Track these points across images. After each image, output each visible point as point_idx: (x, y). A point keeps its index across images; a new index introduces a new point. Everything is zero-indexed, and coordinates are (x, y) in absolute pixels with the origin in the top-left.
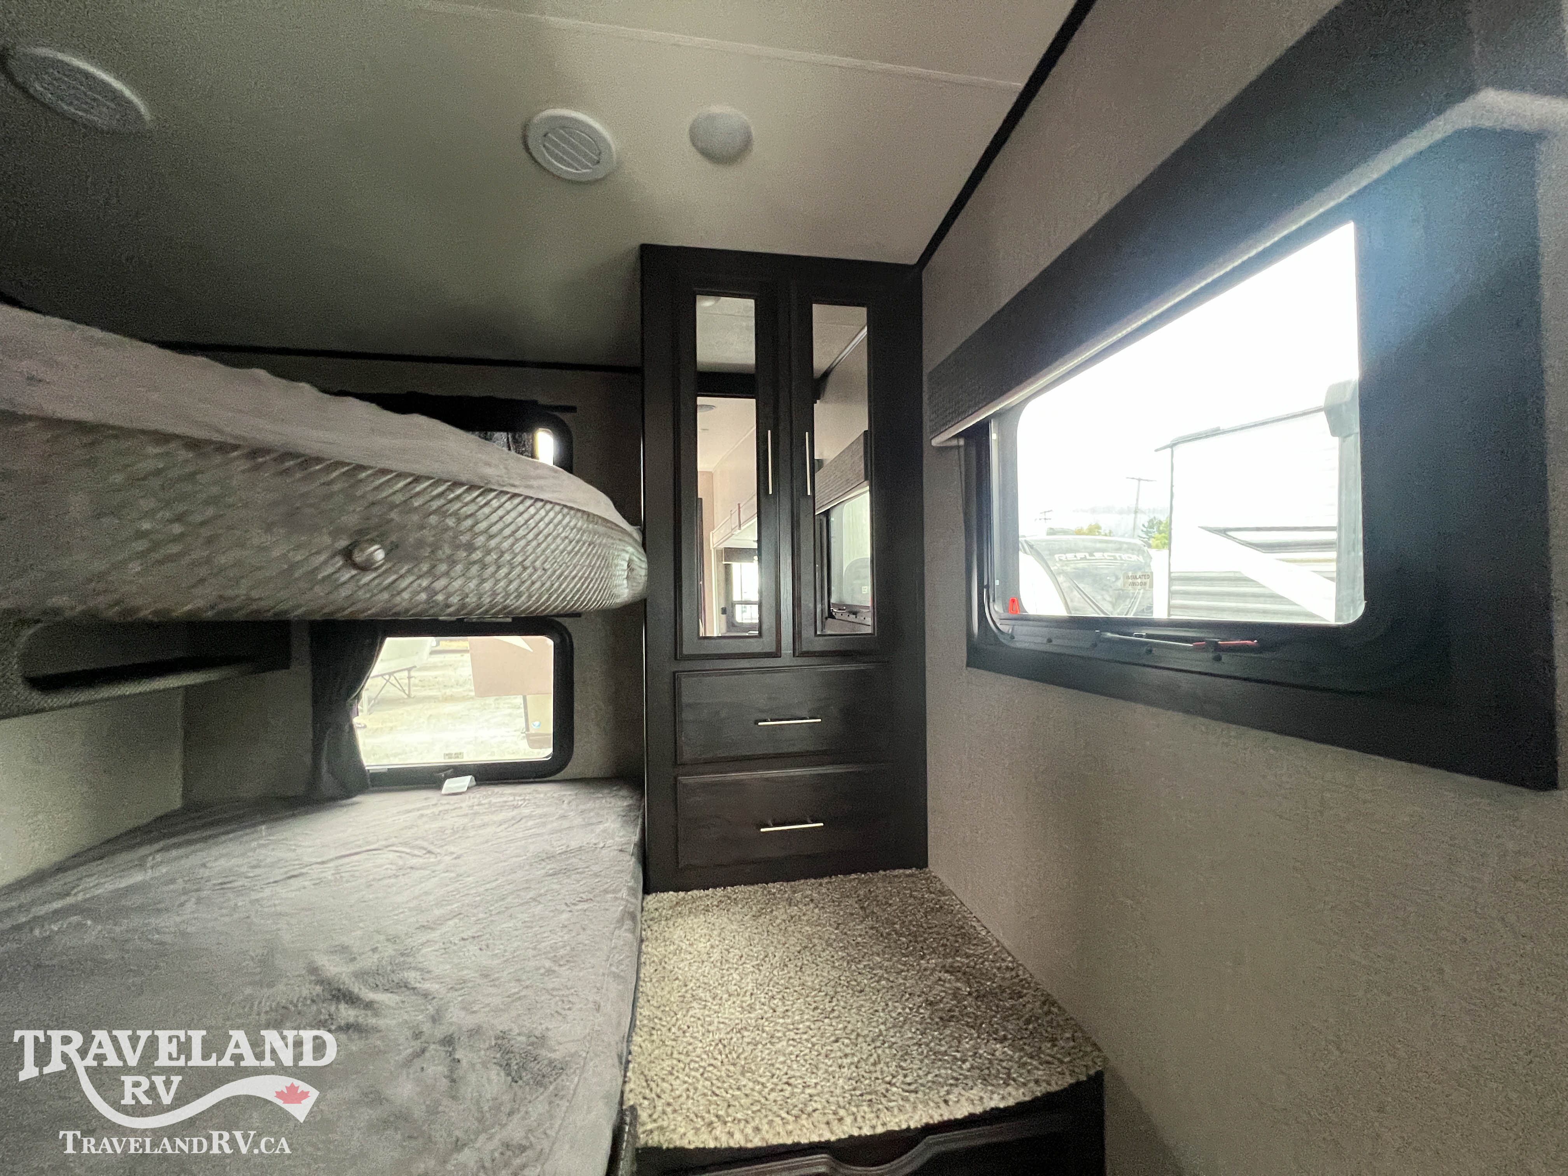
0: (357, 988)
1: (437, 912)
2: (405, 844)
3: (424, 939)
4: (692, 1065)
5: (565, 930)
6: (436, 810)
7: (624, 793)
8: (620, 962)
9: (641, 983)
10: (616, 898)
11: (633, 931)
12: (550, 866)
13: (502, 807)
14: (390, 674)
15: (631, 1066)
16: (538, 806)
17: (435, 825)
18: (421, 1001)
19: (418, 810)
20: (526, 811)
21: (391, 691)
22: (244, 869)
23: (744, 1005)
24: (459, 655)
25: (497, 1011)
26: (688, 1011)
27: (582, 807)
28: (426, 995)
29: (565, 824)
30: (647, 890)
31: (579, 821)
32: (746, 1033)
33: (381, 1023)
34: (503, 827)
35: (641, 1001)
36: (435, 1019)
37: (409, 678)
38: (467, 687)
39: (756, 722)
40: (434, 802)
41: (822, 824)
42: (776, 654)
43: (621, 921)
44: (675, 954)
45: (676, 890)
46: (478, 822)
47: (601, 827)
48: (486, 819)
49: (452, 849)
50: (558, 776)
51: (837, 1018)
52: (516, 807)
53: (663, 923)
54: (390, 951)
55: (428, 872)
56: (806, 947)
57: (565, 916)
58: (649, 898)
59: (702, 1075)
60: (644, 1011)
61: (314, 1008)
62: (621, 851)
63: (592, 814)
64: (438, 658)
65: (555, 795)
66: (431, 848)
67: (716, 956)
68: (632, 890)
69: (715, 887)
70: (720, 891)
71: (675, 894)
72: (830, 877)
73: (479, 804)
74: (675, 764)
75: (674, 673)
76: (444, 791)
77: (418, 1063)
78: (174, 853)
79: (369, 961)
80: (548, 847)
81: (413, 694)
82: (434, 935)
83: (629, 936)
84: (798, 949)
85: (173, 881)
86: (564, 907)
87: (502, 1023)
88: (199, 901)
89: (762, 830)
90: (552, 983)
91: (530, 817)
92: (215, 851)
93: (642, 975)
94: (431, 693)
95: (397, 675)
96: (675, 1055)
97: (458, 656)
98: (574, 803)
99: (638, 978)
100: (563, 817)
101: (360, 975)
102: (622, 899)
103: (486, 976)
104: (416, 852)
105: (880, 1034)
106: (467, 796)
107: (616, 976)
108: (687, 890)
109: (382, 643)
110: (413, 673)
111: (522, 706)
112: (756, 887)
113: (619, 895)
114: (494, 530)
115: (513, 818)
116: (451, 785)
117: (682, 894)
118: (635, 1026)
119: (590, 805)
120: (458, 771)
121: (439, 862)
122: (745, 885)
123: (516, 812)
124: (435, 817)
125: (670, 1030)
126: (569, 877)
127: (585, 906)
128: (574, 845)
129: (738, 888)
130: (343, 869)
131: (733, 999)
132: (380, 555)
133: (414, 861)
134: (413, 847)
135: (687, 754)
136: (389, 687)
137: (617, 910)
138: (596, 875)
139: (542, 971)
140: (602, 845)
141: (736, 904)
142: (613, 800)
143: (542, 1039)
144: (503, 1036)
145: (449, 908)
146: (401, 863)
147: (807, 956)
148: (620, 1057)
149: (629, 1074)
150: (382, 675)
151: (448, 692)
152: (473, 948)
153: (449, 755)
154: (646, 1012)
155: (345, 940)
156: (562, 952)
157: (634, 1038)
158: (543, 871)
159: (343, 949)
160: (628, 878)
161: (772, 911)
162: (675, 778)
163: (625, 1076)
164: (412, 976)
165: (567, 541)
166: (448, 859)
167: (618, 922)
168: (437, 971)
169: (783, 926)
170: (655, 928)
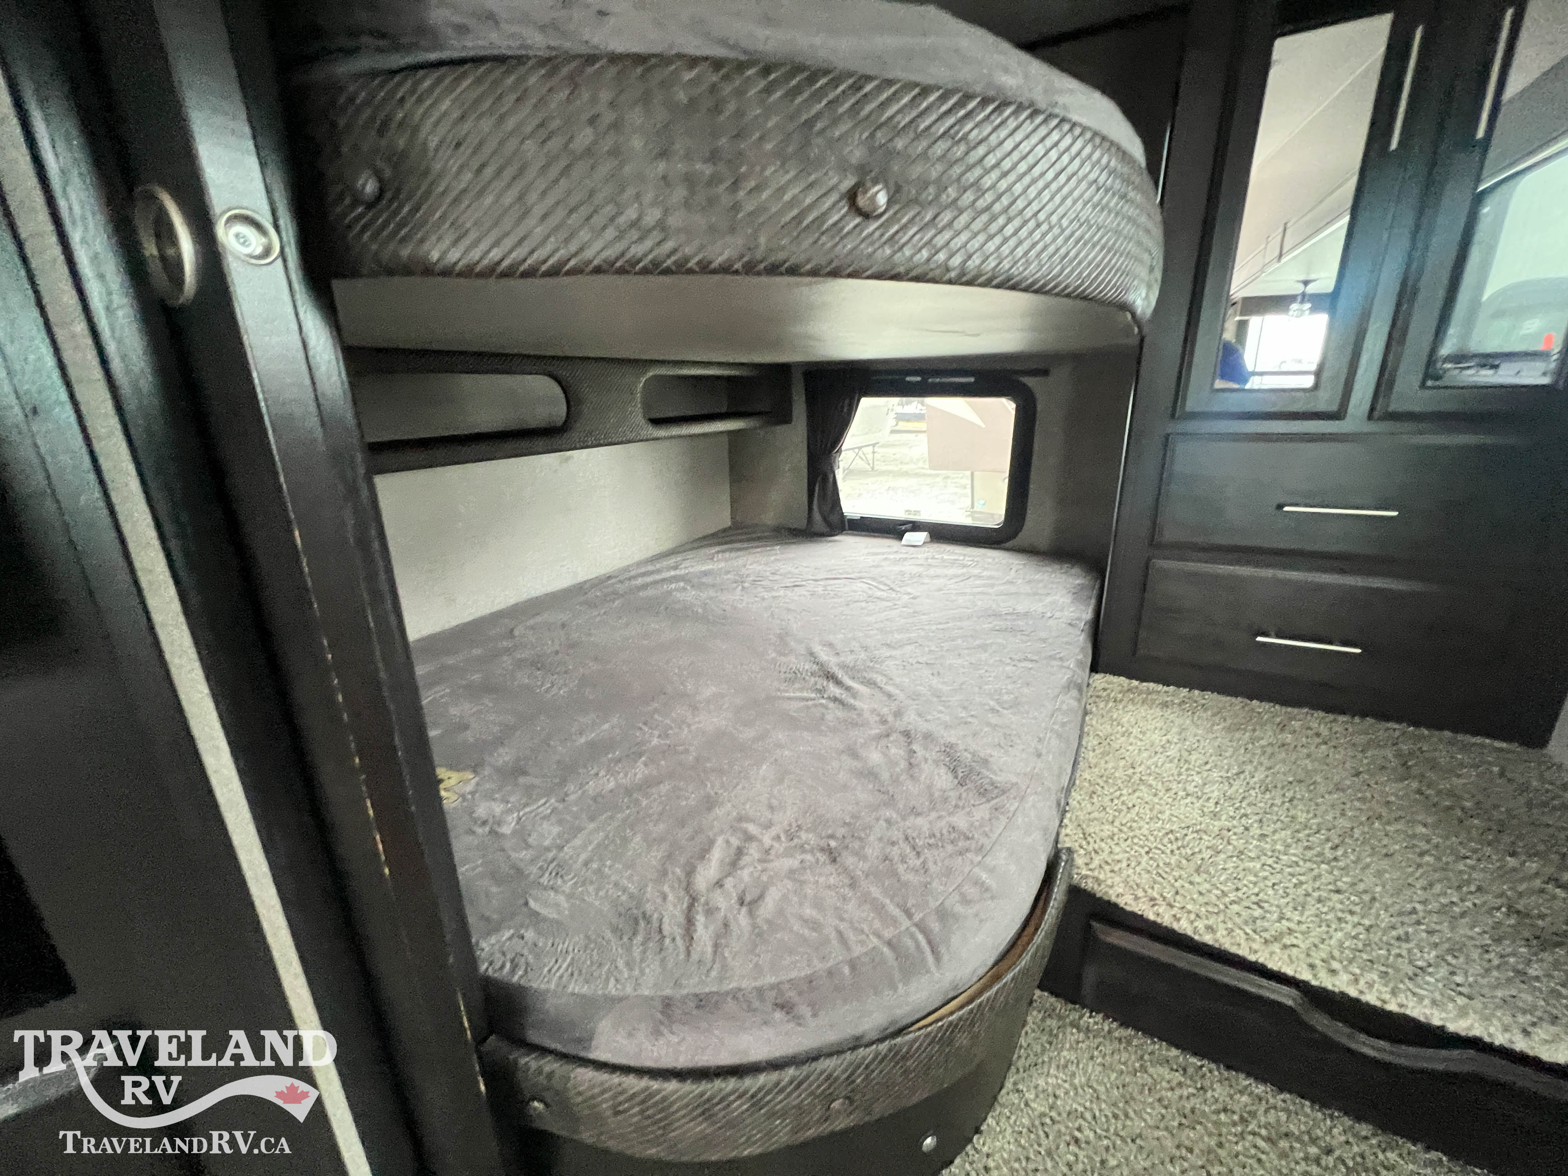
0: (840, 674)
1: (897, 636)
2: (874, 579)
3: (888, 654)
4: (1136, 840)
5: (1009, 681)
6: (898, 556)
7: (1076, 570)
8: (1063, 725)
9: (1083, 750)
10: (1062, 667)
11: (1079, 701)
12: (999, 623)
13: (953, 563)
14: (860, 448)
15: (1068, 815)
16: (987, 569)
17: (897, 569)
18: (885, 698)
19: (883, 554)
20: (976, 571)
21: (860, 464)
22: (768, 574)
23: (1205, 809)
24: (913, 435)
25: (947, 727)
26: (1134, 791)
27: (1028, 577)
28: (890, 696)
29: (1012, 589)
30: (1094, 668)
31: (1027, 589)
32: (1205, 837)
33: (857, 703)
34: (953, 581)
35: (1082, 765)
36: (898, 714)
37: (874, 453)
38: (921, 464)
39: (1280, 507)
40: (895, 549)
41: (1358, 651)
42: (1337, 415)
43: (1067, 687)
44: (1123, 736)
45: (1130, 677)
46: (932, 571)
47: (1049, 599)
48: (939, 571)
49: (909, 590)
50: (1007, 545)
51: (1342, 869)
52: (964, 566)
53: (1111, 704)
54: (863, 655)
55: (890, 604)
56: (1300, 781)
57: (1008, 668)
58: (1098, 676)
59: (1147, 853)
60: (1085, 775)
61: (813, 679)
62: (1070, 624)
63: (1041, 585)
64: (897, 437)
65: (1004, 562)
66: (892, 586)
67: (1173, 752)
68: (1080, 663)
69: (1179, 686)
70: (1184, 692)
71: (1127, 681)
72: (1353, 716)
73: (933, 558)
74: (1151, 544)
75: (1168, 435)
76: (904, 541)
77: (884, 742)
78: (727, 555)
79: (849, 659)
80: (994, 606)
81: (876, 468)
82: (896, 653)
83: (1074, 704)
84: (1291, 779)
85: (728, 572)
86: (1009, 661)
87: (951, 736)
88: (743, 588)
89: (1259, 639)
90: (994, 719)
91: (978, 577)
92: (751, 558)
93: (1084, 743)
94: (890, 468)
95: (864, 450)
96: (1117, 823)
97: (911, 436)
98: (1021, 572)
99: (1080, 744)
100: (1011, 582)
101: (843, 666)
102: (1068, 668)
103: (938, 697)
104: (881, 587)
105: (1414, 911)
106: (922, 549)
107: (1059, 736)
108: (1143, 680)
109: (859, 401)
110: (876, 449)
111: (969, 486)
112: (1233, 699)
113: (1066, 664)
114: (1007, 164)
115: (963, 574)
116: (910, 537)
117: (1135, 683)
118: (1074, 784)
119: (1038, 576)
120: (916, 526)
121: (899, 599)
122: (1219, 693)
123: (965, 570)
124: (896, 562)
125: (1112, 800)
126: (1015, 636)
127: (1030, 665)
128: (1021, 608)
129: (1208, 695)
130: (829, 588)
131: (1189, 800)
132: (882, 199)
133: (879, 594)
134: (880, 582)
135: (1169, 535)
136: (858, 460)
137: (1064, 677)
138: (1044, 640)
139: (987, 707)
140: (1049, 615)
141: (1206, 710)
142: (1064, 577)
143: (985, 762)
144: (951, 746)
145: (907, 635)
146: (870, 592)
147: (1300, 791)
148: (1059, 804)
149: (1065, 821)
150: (853, 449)
151: (905, 468)
152: (926, 672)
153: (908, 512)
154: (1086, 775)
155: (831, 638)
156: (1006, 697)
157: (1073, 794)
158: (990, 626)
159: (831, 645)
160: (1077, 650)
161: (1254, 730)
162: (1149, 560)
163: (1062, 821)
164: (879, 679)
165: (1094, 187)
166: (906, 597)
167: (1064, 687)
168: (898, 680)
169: (1269, 750)
170: (1102, 705)
